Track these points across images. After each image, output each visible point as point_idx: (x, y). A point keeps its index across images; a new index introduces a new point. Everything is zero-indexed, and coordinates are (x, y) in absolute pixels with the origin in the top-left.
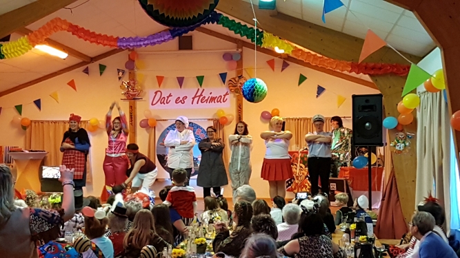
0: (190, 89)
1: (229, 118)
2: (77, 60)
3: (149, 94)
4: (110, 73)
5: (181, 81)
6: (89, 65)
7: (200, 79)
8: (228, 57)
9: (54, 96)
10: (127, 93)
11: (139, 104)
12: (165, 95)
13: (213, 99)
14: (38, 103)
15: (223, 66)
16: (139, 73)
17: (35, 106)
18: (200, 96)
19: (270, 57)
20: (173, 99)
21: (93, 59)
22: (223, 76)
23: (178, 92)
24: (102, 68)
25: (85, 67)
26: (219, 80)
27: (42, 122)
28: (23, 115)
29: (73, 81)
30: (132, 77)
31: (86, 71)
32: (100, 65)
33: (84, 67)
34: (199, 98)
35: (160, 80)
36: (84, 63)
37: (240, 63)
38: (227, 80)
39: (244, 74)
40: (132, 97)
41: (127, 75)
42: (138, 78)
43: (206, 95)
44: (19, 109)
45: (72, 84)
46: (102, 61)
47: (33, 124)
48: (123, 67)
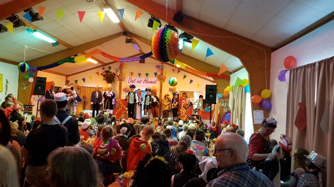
0: (143, 78)
1: (157, 90)
2: (100, 64)
3: (127, 79)
4: (113, 70)
5: (139, 75)
7: (147, 75)
9: (90, 77)
10: (119, 78)
11: (123, 82)
12: (133, 79)
13: (151, 82)
14: (84, 80)
15: (156, 70)
16: (123, 70)
17: (82, 81)
20: (136, 81)
21: (106, 64)
22: (156, 74)
23: (138, 79)
24: (109, 68)
25: (103, 67)
26: (154, 75)
27: (85, 87)
30: (121, 72)
34: (146, 81)
35: (132, 74)
36: (103, 65)
37: (162, 70)
38: (157, 75)
39: (164, 74)
40: (120, 80)
41: (119, 71)
42: (123, 73)
43: (149, 80)
44: (76, 81)
45: (97, 73)
46: (110, 65)
47: (82, 88)
48: (118, 68)
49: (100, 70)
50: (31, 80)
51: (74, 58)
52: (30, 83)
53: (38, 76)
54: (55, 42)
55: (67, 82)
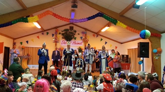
3: (61, 41)
6: (44, 32)
7: (75, 38)
8: (83, 33)
11: (58, 44)
13: (78, 44)
14: (27, 42)
15: (81, 35)
17: (26, 43)
18: (75, 43)
19: (94, 34)
27: (29, 47)
28: (23, 45)
29: (38, 36)
30: (56, 36)
31: (43, 34)
32: (47, 32)
39: (87, 38)
40: (56, 42)
45: (38, 37)
47: (26, 48)
48: (54, 33)
49: (40, 35)
55: (14, 44)
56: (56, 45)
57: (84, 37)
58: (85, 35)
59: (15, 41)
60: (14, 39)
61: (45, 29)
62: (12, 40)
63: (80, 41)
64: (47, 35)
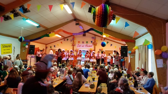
0: (85, 44)
2: (63, 38)
3: (77, 45)
4: (69, 41)
5: (83, 42)
6: (65, 39)
7: (87, 42)
8: (93, 38)
9: (58, 45)
10: (72, 45)
11: (74, 47)
12: (80, 45)
16: (75, 41)
17: (54, 47)
19: (101, 38)
20: (81, 46)
24: (68, 39)
26: (91, 42)
30: (73, 42)
31: (64, 40)
33: (64, 39)
34: (87, 46)
35: (79, 42)
36: (64, 38)
39: (96, 41)
40: (73, 45)
41: (72, 41)
42: (74, 42)
43: (88, 45)
44: (51, 47)
45: (61, 42)
48: (72, 39)
49: (63, 41)
50: (27, 47)
51: (49, 34)
52: (26, 48)
53: (30, 44)
54: (38, 25)
55: (46, 48)
56: (73, 48)
57: (93, 41)
58: (94, 39)
59: (47, 46)
60: (46, 44)
61: (66, 37)
62: (45, 45)
63: (91, 44)
64: (67, 40)
